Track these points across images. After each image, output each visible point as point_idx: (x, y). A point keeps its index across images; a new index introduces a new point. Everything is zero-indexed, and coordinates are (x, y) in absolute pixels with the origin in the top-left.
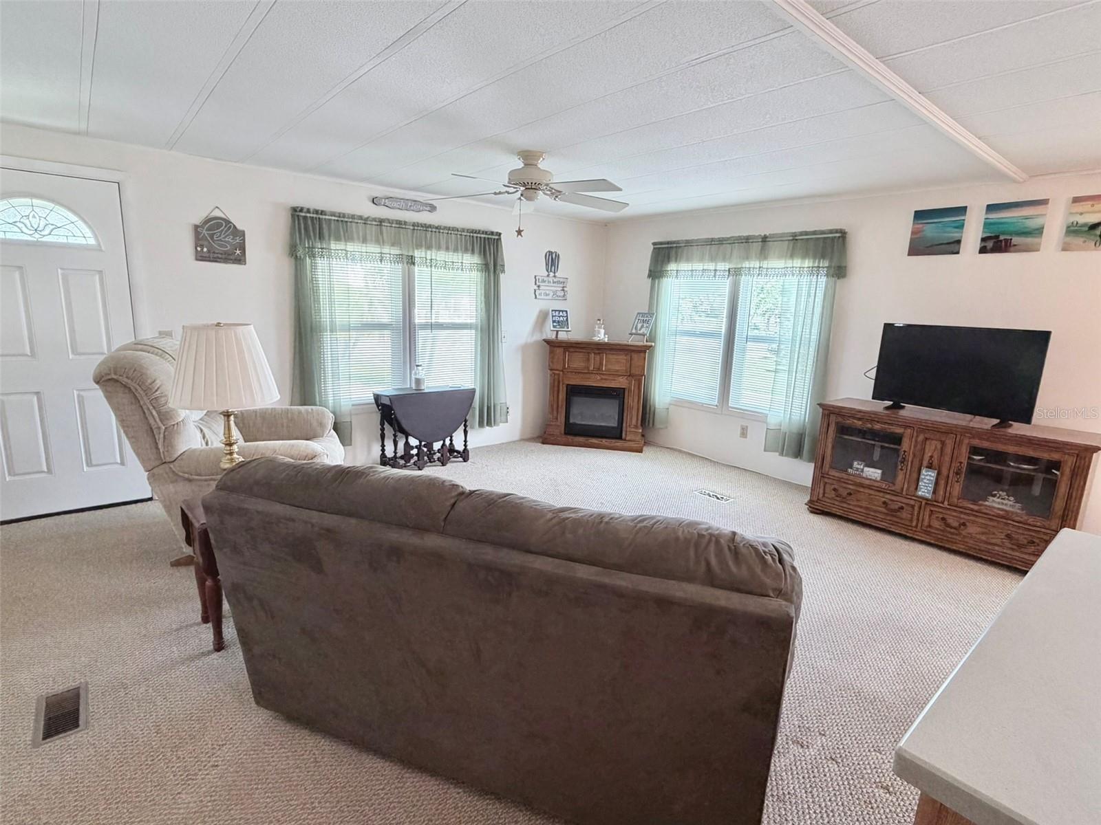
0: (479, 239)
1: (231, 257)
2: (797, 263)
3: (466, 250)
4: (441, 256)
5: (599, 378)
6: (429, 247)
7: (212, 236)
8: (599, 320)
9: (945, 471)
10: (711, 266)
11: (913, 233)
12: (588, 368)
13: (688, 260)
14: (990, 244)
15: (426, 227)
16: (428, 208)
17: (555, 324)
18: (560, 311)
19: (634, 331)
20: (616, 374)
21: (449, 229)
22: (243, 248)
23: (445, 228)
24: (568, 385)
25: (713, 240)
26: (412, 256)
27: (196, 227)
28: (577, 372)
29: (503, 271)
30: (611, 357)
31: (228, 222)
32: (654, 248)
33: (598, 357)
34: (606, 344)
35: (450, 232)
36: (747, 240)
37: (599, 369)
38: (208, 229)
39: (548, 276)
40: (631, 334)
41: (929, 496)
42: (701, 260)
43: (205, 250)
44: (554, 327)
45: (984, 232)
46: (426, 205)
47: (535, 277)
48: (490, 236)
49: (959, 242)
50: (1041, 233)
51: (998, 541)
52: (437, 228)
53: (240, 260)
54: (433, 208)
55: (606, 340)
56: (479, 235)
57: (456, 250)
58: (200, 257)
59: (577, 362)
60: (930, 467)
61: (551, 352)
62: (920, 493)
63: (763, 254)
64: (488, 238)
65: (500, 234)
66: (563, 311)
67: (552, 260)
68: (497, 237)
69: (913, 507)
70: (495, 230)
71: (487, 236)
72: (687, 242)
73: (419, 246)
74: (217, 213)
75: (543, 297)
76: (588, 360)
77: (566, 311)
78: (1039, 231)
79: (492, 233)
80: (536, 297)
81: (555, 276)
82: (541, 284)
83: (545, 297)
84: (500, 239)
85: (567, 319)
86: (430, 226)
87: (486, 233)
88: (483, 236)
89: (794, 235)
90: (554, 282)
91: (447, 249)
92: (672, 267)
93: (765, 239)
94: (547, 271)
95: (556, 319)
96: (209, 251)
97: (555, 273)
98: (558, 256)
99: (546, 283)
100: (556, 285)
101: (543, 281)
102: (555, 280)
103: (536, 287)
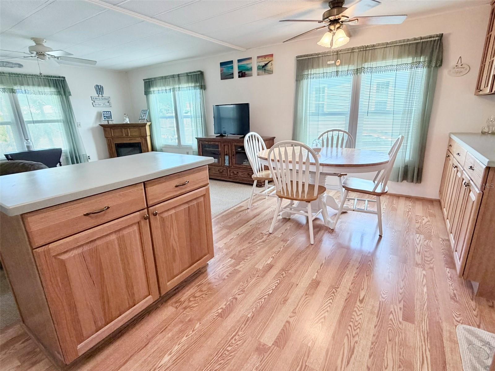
0: (52, 80)
2: (190, 85)
3: (45, 85)
4: (30, 89)
5: (128, 139)
6: (22, 84)
8: (125, 114)
9: (230, 156)
10: (164, 88)
11: (221, 71)
12: (123, 136)
13: (156, 86)
14: (241, 75)
15: (18, 75)
16: (17, 66)
17: (105, 118)
18: (107, 112)
19: (141, 118)
20: (135, 137)
21: (32, 75)
23: (30, 75)
24: (115, 144)
25: (162, 77)
26: (12, 89)
28: (118, 137)
29: (70, 95)
30: (131, 129)
32: (145, 82)
33: (126, 130)
34: (128, 124)
35: (33, 77)
36: (173, 76)
37: (128, 135)
39: (99, 96)
40: (140, 119)
41: (228, 165)
42: (160, 86)
44: (105, 119)
45: (238, 70)
46: (16, 64)
47: (91, 97)
48: (58, 79)
49: (233, 74)
50: (252, 69)
51: (246, 176)
52: (25, 75)
54: (20, 66)
55: (129, 123)
56: (52, 78)
57: (39, 85)
59: (117, 133)
60: (227, 155)
61: (105, 131)
62: (226, 165)
63: (179, 82)
64: (58, 80)
65: (64, 78)
66: (108, 112)
67: (99, 89)
68: (63, 79)
69: (225, 170)
70: (61, 75)
71: (56, 79)
72: (155, 78)
73: (15, 84)
75: (97, 106)
76: (122, 132)
77: (110, 112)
78: (251, 69)
79: (60, 77)
80: (94, 106)
81: (102, 96)
82: (95, 100)
83: (99, 106)
84: (65, 80)
85: (111, 115)
86: (20, 74)
87: (56, 77)
88: (55, 78)
89: (187, 73)
90: (102, 99)
91: (33, 85)
92: (152, 89)
93: (179, 75)
94: (97, 94)
95: (106, 115)
98: (102, 87)
99: (98, 100)
100: (104, 100)
101: (96, 99)
102: (103, 98)
103: (93, 102)
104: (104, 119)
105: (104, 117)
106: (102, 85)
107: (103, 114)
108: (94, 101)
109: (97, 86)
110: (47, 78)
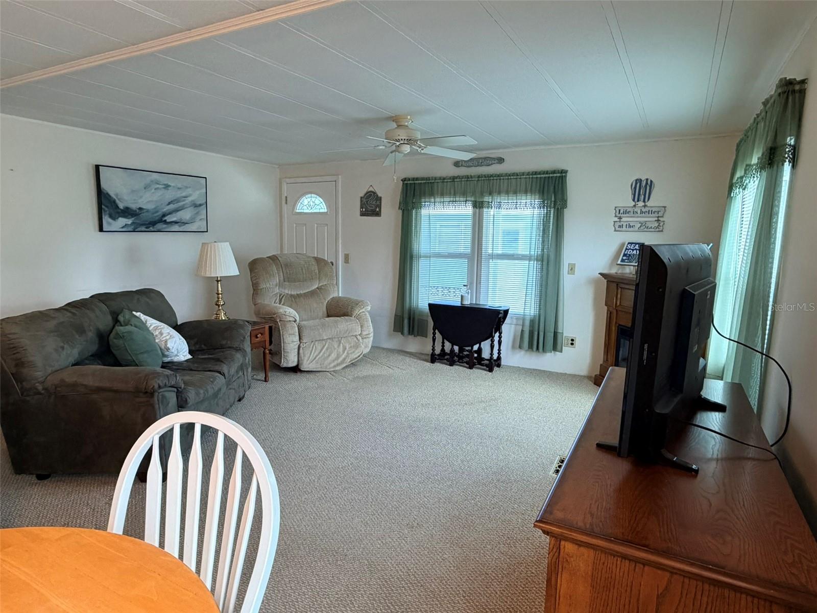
0: (539, 179)
1: (374, 213)
4: (502, 198)
6: (491, 193)
7: (367, 202)
16: (497, 161)
17: (624, 258)
18: (636, 244)
22: (380, 206)
24: (619, 325)
26: (480, 201)
27: (361, 198)
28: (624, 311)
29: (566, 207)
31: (374, 193)
38: (366, 199)
39: (635, 206)
43: (364, 210)
44: (623, 260)
47: (616, 207)
53: (378, 214)
54: (501, 160)
56: (539, 176)
58: (363, 214)
59: (626, 300)
64: (549, 177)
65: (566, 172)
67: (641, 189)
70: (561, 168)
74: (371, 189)
75: (624, 229)
79: (554, 172)
80: (615, 230)
81: (644, 206)
82: (623, 215)
84: (566, 176)
88: (543, 176)
90: (642, 212)
91: (507, 192)
94: (634, 200)
95: (628, 252)
96: (365, 210)
97: (644, 201)
98: (651, 183)
99: (632, 214)
100: (647, 214)
101: (626, 212)
102: (644, 210)
103: (616, 219)
104: (619, 262)
105: (625, 255)
106: (651, 177)
107: (626, 249)
108: (620, 218)
109: (639, 181)
110: (531, 176)
